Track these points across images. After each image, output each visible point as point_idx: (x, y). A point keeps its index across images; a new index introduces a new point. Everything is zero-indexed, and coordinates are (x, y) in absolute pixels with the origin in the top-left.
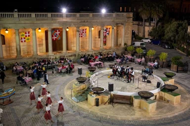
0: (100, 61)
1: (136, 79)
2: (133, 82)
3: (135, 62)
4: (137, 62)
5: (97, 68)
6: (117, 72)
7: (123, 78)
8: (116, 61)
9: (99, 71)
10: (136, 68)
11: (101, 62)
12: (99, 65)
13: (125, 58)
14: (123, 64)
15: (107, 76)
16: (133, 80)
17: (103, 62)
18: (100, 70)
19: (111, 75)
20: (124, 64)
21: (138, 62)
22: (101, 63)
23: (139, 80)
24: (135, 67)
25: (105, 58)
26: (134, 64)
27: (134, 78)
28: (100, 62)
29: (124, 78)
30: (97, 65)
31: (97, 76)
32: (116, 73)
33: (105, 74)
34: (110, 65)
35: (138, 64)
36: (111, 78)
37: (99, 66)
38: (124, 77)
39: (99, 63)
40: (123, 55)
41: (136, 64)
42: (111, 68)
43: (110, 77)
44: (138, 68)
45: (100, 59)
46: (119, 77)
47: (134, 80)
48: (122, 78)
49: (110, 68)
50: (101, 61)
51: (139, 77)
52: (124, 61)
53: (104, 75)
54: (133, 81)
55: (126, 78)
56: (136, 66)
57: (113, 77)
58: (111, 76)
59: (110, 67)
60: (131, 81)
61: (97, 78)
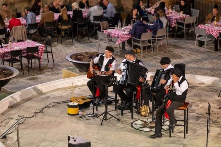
0: (30, 36)
1: (198, 118)
2: (185, 132)
3: (194, 39)
4: (205, 40)
5: (16, 73)
6: (111, 89)
7: (139, 113)
8: (109, 35)
9: (24, 87)
10: (200, 65)
11: (37, 44)
12: (29, 58)
13: (147, 20)
14: (139, 48)
15: (65, 106)
16: (186, 121)
17: (48, 44)
18: (31, 82)
19: (82, 102)
20: (145, 48)
21: (210, 36)
22: (36, 49)
23: (209, 120)
24: (196, 61)
25: (54, 23)
26: (193, 45)
27: (191, 114)
28: (29, 43)
29: (145, 116)
30: (18, 58)
31: (13, 111)
32: (103, 94)
33: (55, 97)
34: (76, 57)
35: (213, 46)
36: (82, 117)
37: (25, 61)
38: (145, 109)
39: (29, 49)
40: (139, 8)
41: (202, 49)
42: (83, 68)
43: (78, 114)
44: (210, 66)
45: (32, 31)
46: (120, 111)
47: (190, 121)
48: (136, 116)
49: (78, 70)
50: (35, 40)
51: (210, 107)
52: (146, 36)
53: (49, 102)
54: (182, 128)
55: (151, 113)
56: (204, 56)
57: (90, 110)
58: (84, 106)
59: (78, 65)
60: (176, 129)
61: (16, 117)
